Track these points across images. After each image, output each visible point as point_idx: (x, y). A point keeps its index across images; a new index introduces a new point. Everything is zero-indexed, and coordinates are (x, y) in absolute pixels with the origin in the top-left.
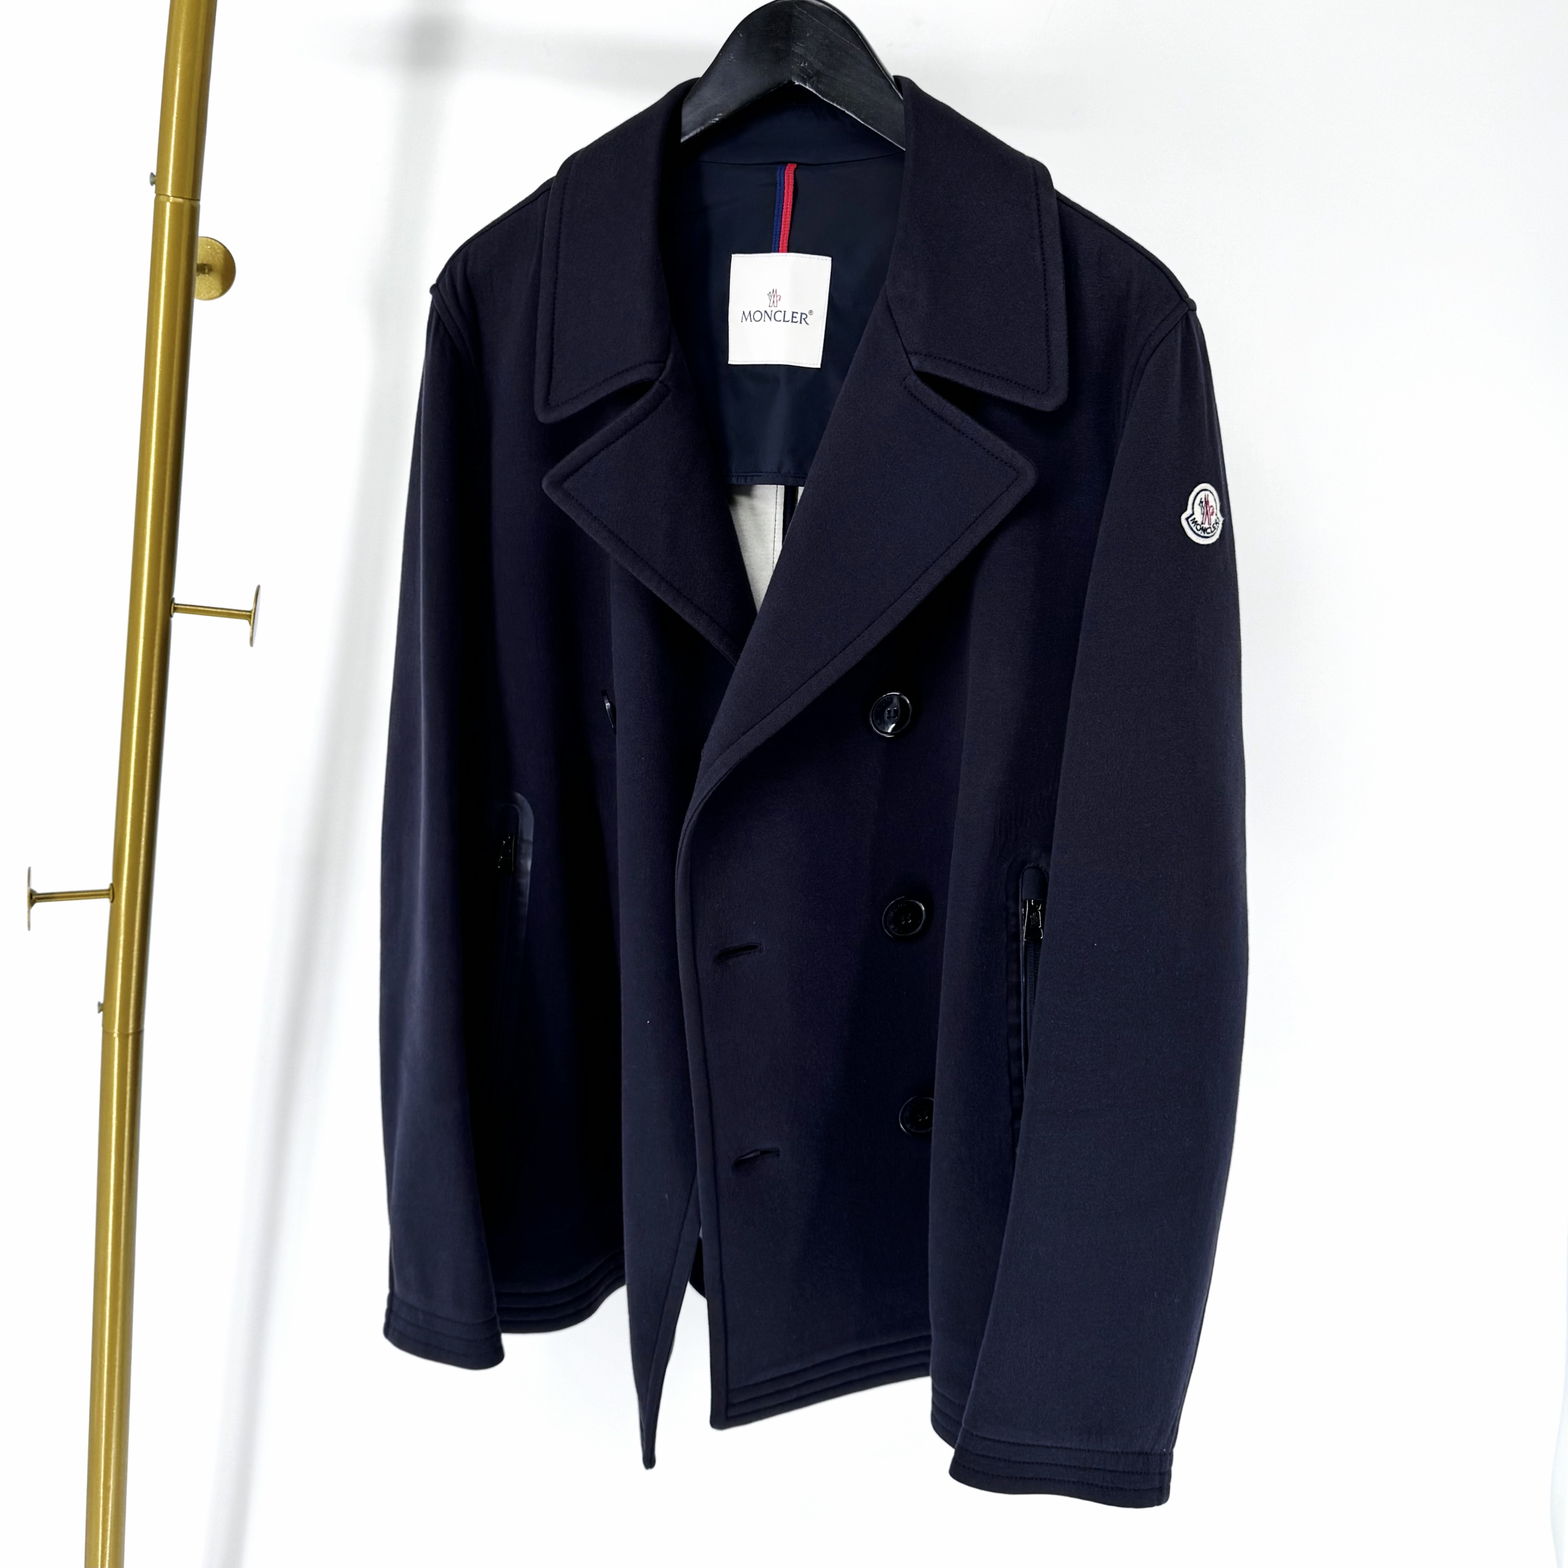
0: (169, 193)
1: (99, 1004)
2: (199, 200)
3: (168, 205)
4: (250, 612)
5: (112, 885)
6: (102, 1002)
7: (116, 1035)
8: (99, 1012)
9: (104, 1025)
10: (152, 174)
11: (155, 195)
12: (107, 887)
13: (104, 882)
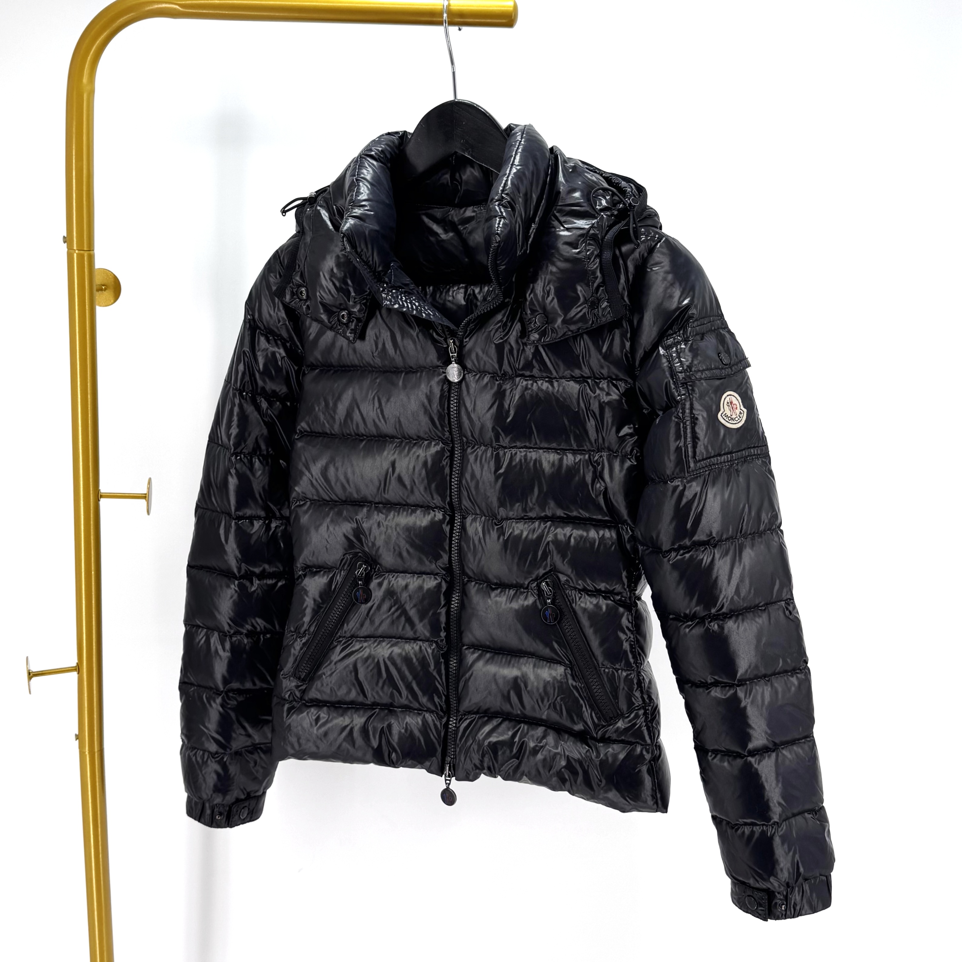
0: (75, 248)
1: (76, 735)
2: (93, 250)
3: (75, 255)
4: (146, 494)
5: (77, 663)
6: (77, 733)
7: (87, 753)
8: (76, 740)
9: (80, 748)
10: (64, 237)
11: (67, 250)
12: (75, 665)
13: (74, 662)
